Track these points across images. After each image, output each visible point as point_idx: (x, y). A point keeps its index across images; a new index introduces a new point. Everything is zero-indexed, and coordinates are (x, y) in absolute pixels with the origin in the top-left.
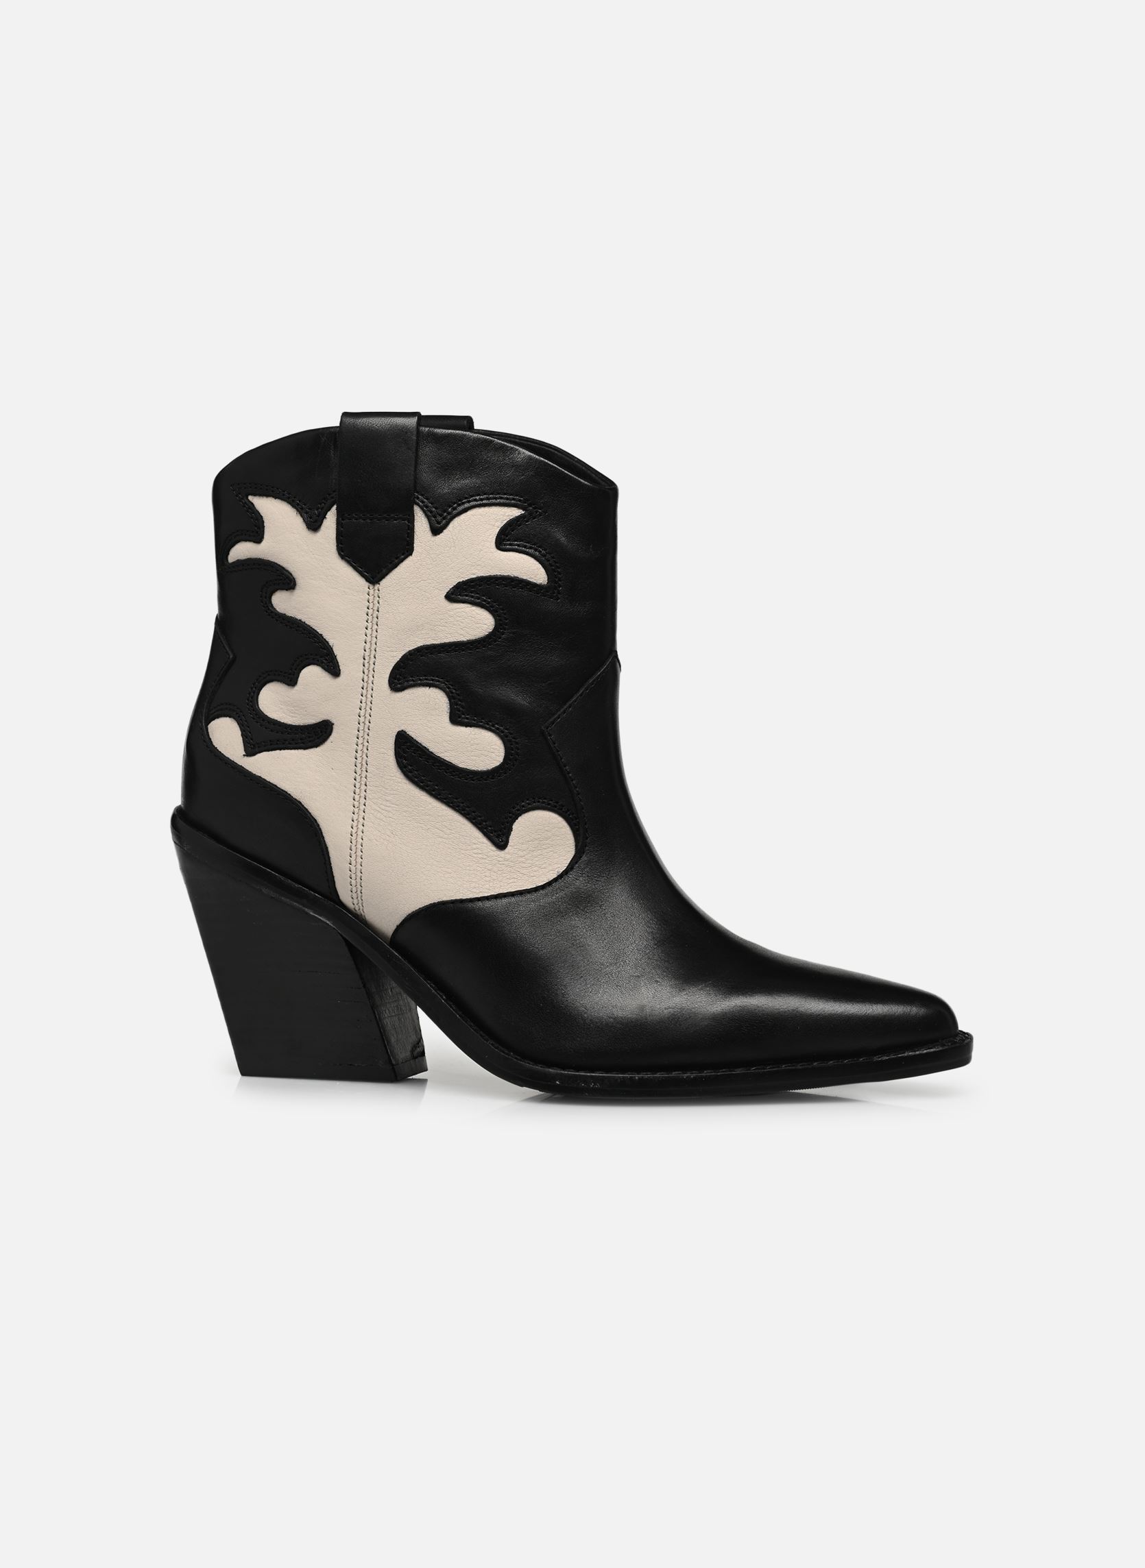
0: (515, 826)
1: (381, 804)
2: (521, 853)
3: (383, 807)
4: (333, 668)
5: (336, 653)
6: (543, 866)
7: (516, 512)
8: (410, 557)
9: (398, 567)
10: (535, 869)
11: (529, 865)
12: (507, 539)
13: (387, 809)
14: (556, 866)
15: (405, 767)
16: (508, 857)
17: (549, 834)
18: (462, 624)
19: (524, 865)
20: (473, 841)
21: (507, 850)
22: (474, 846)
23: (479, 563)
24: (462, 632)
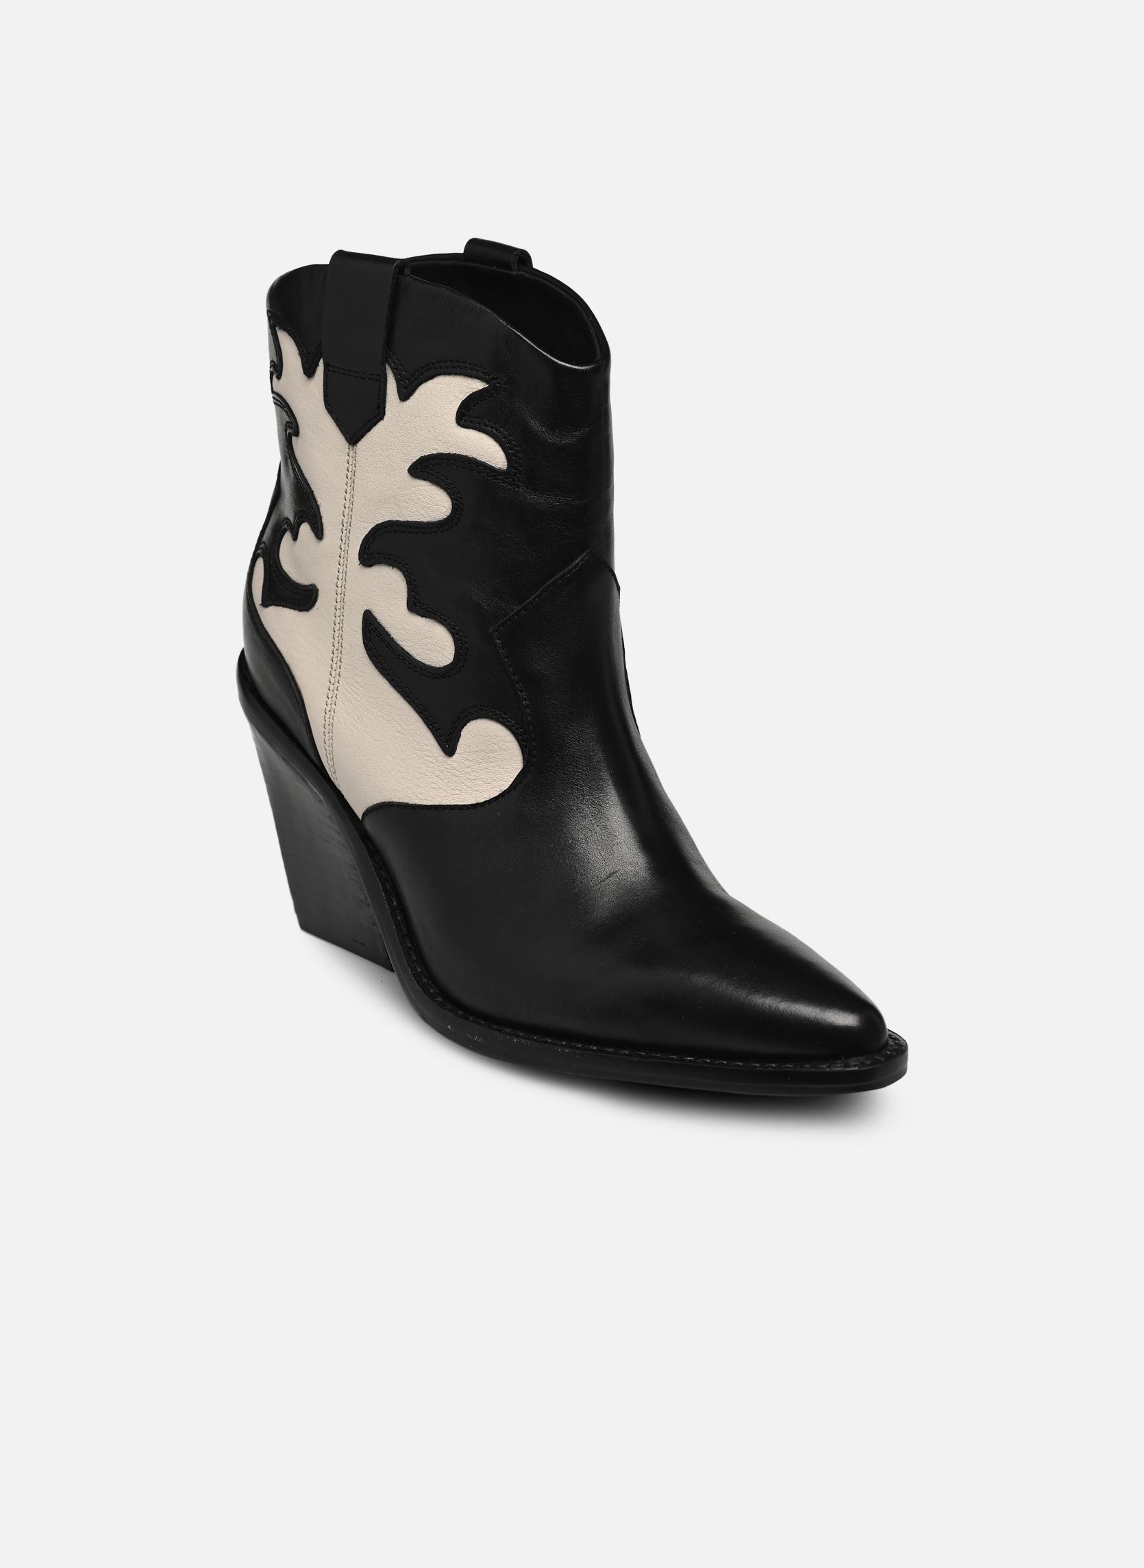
0: (464, 732)
1: (352, 685)
2: (468, 763)
3: (354, 689)
4: (319, 533)
5: (322, 514)
6: (487, 781)
7: (478, 385)
8: (382, 421)
9: (372, 431)
10: (481, 783)
11: (475, 778)
12: (468, 415)
13: (356, 690)
14: (501, 783)
15: (370, 650)
16: (455, 765)
17: (496, 747)
18: (422, 504)
19: (470, 777)
20: (426, 742)
21: (454, 757)
22: (426, 748)
23: (440, 438)
24: (422, 512)
